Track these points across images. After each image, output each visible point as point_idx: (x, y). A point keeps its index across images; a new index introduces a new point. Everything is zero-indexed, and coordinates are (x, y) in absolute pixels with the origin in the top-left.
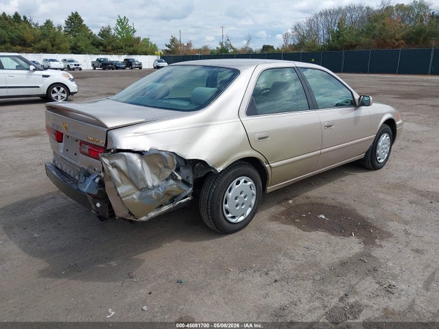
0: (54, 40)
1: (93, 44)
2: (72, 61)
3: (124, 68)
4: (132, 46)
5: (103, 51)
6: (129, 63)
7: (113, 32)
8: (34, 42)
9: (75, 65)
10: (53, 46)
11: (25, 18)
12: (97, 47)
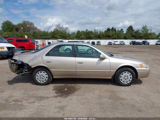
0: (118, 35)
1: (132, 36)
2: (123, 42)
3: (141, 45)
4: (147, 36)
5: (135, 38)
6: (144, 43)
7: (140, 31)
8: (112, 36)
9: (123, 43)
10: (118, 37)
11: (115, 28)
12: (133, 37)
